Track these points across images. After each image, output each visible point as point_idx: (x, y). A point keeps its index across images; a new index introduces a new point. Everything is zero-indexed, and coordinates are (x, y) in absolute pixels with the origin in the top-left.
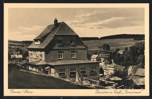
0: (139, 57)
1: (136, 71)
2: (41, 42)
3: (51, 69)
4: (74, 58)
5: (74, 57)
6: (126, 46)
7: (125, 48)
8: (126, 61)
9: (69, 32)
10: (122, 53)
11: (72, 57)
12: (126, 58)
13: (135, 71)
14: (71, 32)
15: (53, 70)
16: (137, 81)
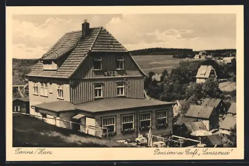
0: (189, 87)
1: (188, 109)
2: (59, 66)
3: (87, 118)
4: (122, 95)
5: (122, 93)
6: (164, 68)
7: (163, 70)
8: (168, 91)
9: (112, 46)
10: (159, 80)
11: (118, 93)
12: (168, 87)
13: (185, 109)
14: (117, 46)
15: (90, 122)
16: (192, 126)
